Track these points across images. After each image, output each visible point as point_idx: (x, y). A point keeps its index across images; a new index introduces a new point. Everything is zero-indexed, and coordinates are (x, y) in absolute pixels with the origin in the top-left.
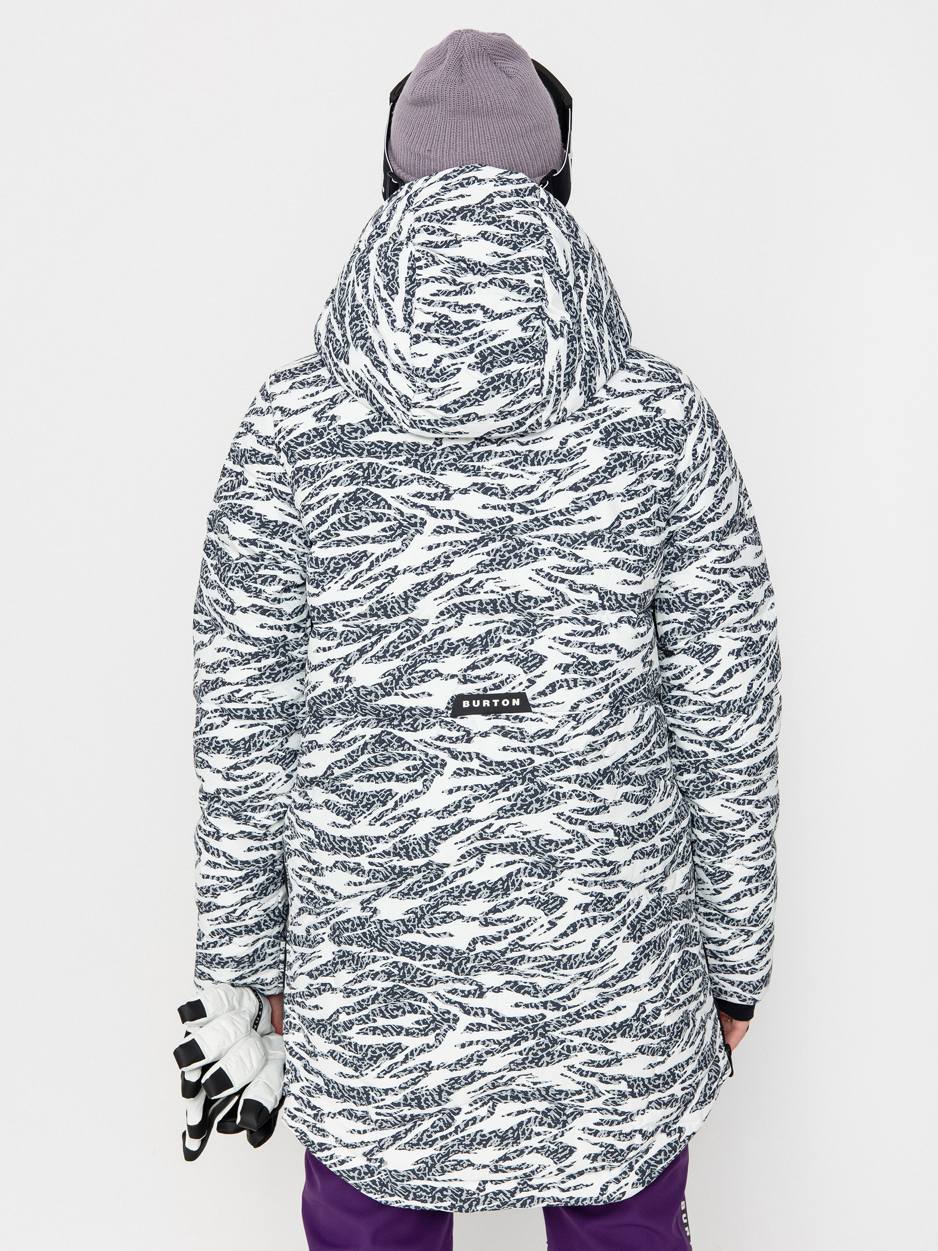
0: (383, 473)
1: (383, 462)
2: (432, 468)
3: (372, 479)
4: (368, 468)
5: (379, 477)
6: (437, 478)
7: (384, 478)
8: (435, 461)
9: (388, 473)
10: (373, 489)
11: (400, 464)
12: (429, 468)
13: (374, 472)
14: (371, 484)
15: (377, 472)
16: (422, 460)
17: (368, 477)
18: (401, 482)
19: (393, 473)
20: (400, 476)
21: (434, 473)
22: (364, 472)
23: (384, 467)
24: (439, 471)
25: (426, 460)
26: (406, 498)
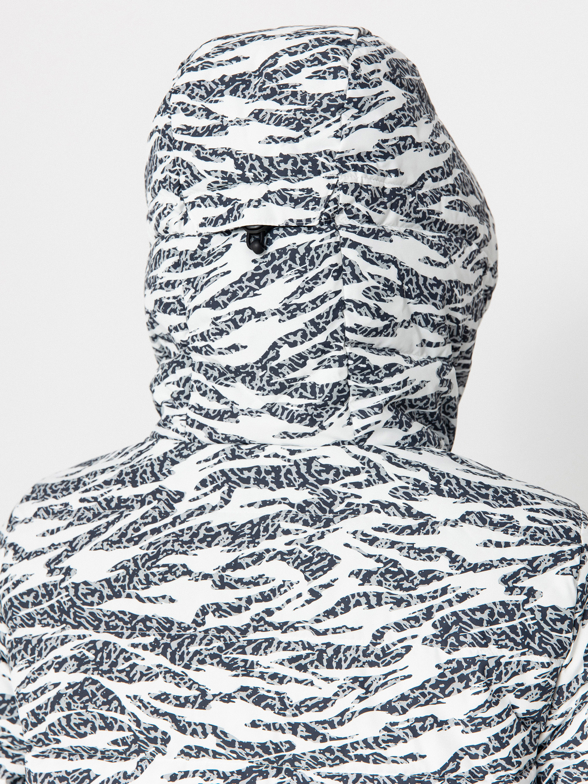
0: (121, 660)
1: (124, 643)
2: (187, 658)
3: (105, 667)
4: (102, 650)
5: (114, 664)
6: (191, 674)
7: (120, 667)
8: (193, 649)
9: (127, 659)
10: (104, 681)
11: (145, 648)
12: (182, 658)
13: (109, 656)
14: (103, 673)
15: (113, 656)
16: (174, 645)
17: (101, 663)
18: (142, 675)
19: (134, 660)
20: (142, 666)
21: (187, 667)
22: (96, 655)
23: (123, 651)
24: (195, 664)
25: (180, 645)
26: (146, 699)
